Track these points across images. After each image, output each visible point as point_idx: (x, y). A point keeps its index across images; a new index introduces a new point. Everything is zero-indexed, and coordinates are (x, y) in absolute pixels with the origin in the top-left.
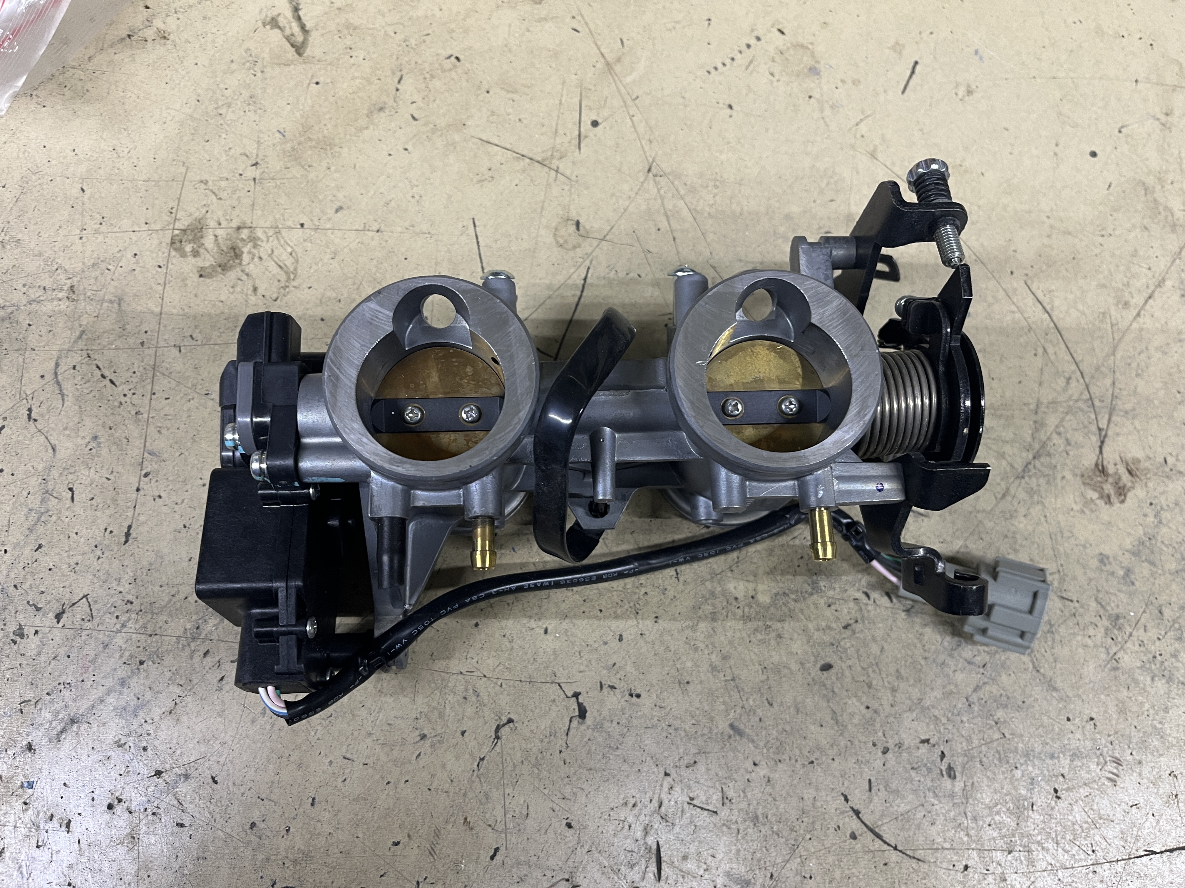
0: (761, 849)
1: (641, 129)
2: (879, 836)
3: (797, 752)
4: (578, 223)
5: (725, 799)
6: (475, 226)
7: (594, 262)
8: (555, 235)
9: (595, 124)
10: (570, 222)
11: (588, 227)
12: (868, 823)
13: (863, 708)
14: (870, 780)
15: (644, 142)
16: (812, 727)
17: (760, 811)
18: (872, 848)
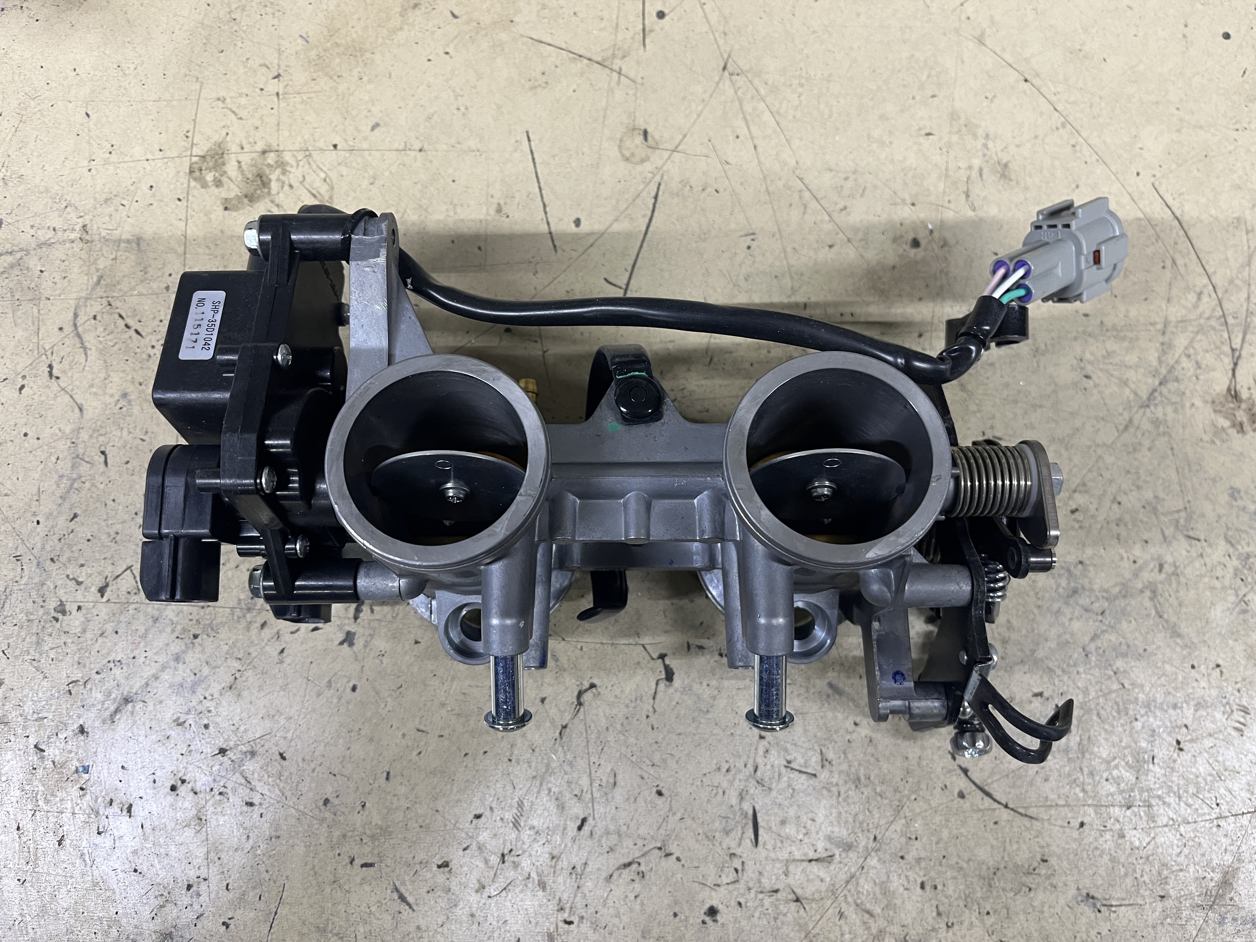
0: (864, 811)
1: (714, 18)
2: (988, 794)
4: (645, 133)
5: (824, 761)
6: (529, 140)
7: (665, 177)
8: (620, 147)
9: (661, 15)
10: (636, 132)
11: (657, 137)
12: (977, 781)
15: (717, 34)
17: (862, 772)
18: (981, 807)
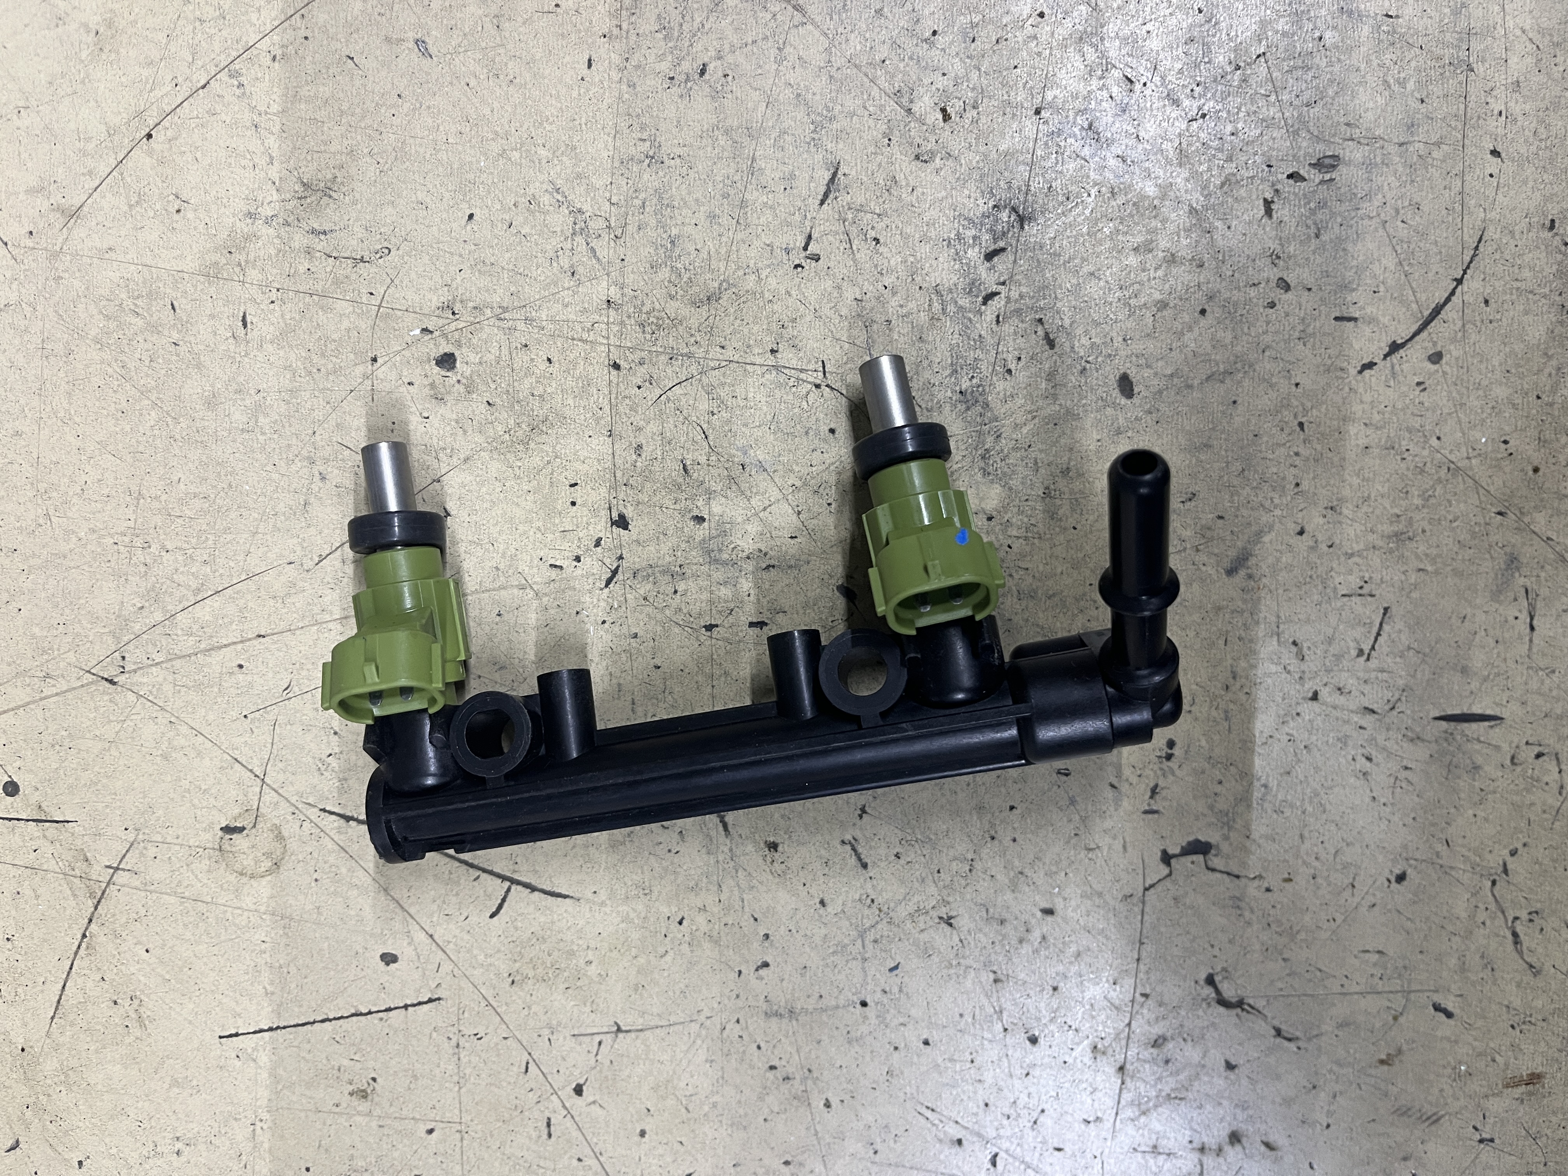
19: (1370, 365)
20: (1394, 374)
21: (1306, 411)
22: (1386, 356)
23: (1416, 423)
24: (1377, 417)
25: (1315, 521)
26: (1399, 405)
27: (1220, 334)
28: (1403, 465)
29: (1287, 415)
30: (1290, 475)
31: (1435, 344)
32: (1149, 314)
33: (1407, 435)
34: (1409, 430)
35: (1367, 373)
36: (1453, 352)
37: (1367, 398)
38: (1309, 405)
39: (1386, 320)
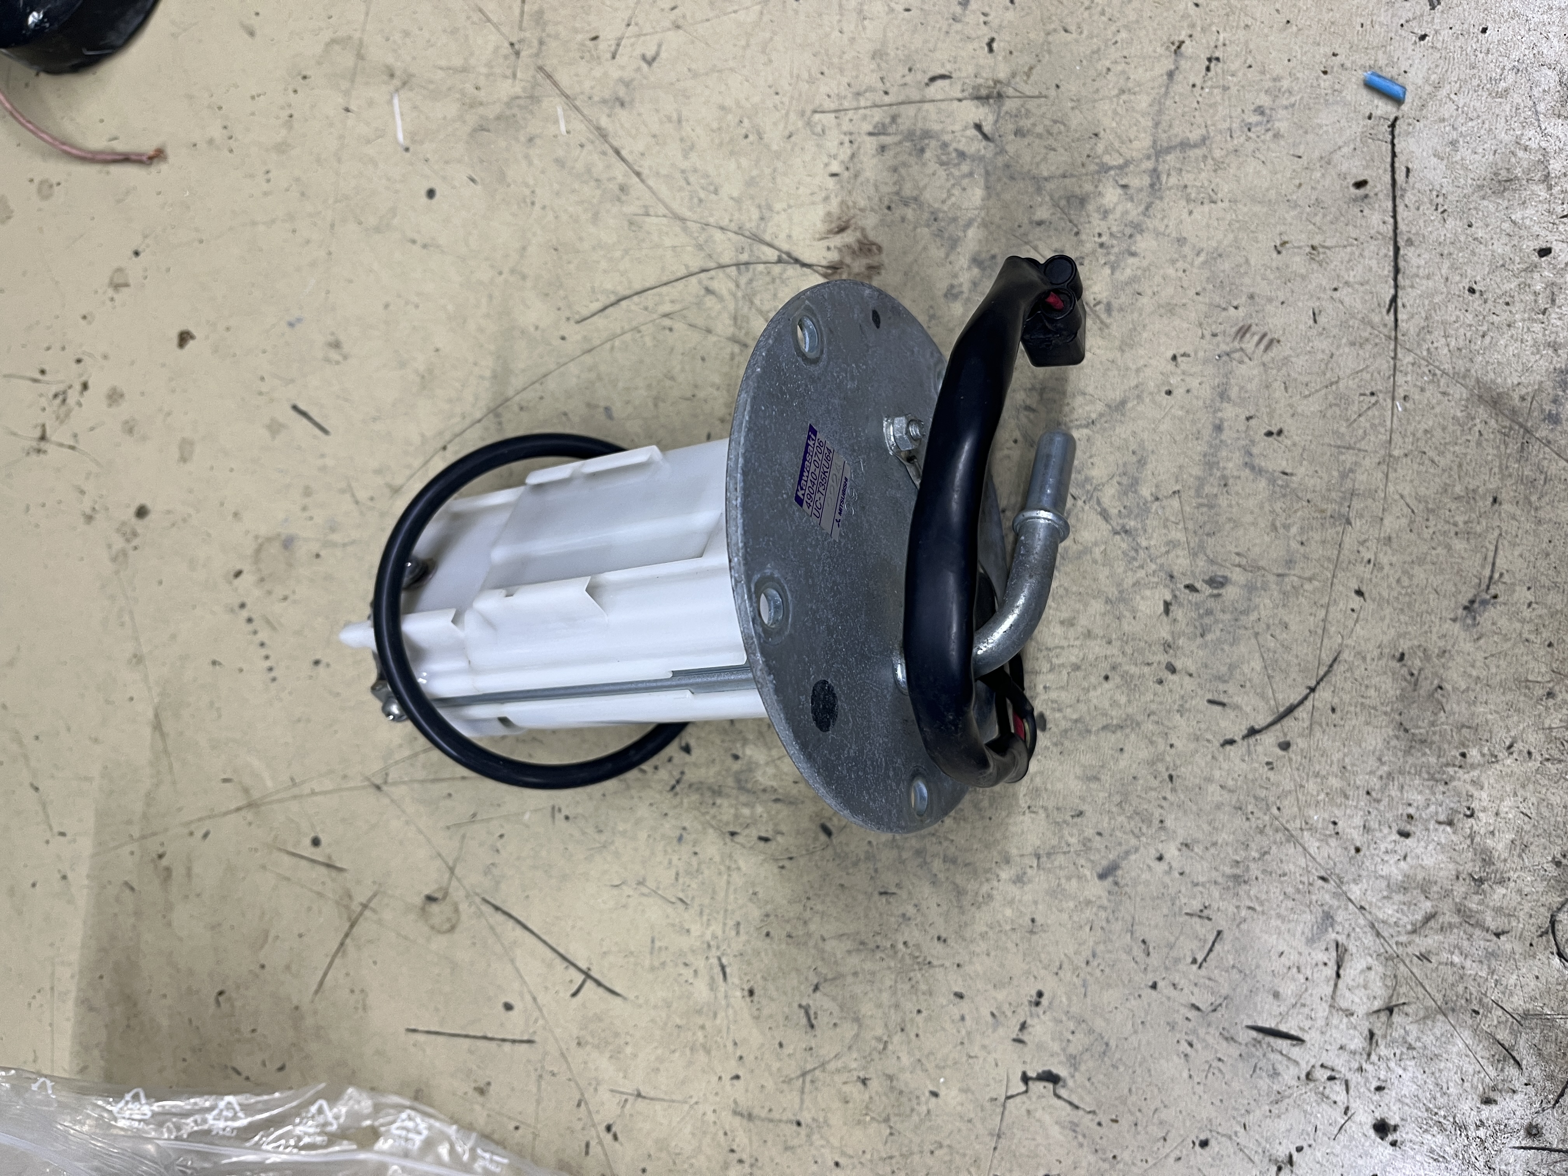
0: (1282, 883)
2: (1291, 710)
3: (1153, 794)
5: (1202, 914)
12: (1270, 719)
13: (1107, 686)
14: (1211, 702)
16: (1122, 764)
17: (1228, 871)
18: (1306, 724)
19: (1231, 742)
20: (1249, 753)
21: (1176, 767)
22: (1244, 738)
23: (1263, 793)
24: (1230, 783)
25: (1171, 851)
26: (1250, 776)
27: (1117, 697)
28: (1247, 824)
29: (1161, 767)
30: (1157, 813)
31: (1285, 735)
32: (1065, 672)
33: (1253, 801)
34: (1256, 798)
35: (1228, 747)
36: (1300, 743)
37: (1225, 766)
38: (1178, 762)
39: (1248, 709)
